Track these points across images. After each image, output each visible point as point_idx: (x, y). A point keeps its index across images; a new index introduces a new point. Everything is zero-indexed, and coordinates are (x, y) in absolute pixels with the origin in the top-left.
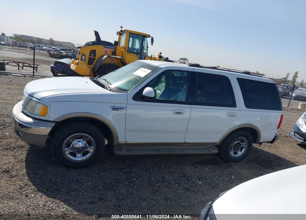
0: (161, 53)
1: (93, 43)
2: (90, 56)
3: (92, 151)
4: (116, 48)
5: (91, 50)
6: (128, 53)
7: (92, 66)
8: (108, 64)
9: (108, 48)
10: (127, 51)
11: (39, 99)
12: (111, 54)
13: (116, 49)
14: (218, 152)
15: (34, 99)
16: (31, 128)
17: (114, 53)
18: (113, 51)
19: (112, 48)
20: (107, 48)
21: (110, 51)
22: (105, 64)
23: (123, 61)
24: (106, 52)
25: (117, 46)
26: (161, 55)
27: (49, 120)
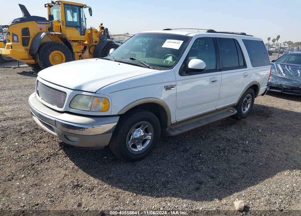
0: (102, 24)
1: (22, 20)
2: (22, 36)
3: (150, 137)
4: (52, 23)
5: (23, 29)
6: (67, 28)
7: (28, 47)
8: (48, 42)
9: (43, 24)
10: (65, 25)
11: (95, 92)
12: (48, 30)
13: (52, 25)
14: (237, 112)
15: (84, 93)
16: (87, 128)
17: (51, 29)
18: (49, 27)
19: (47, 24)
20: (40, 24)
21: (44, 27)
22: (45, 43)
23: (64, 37)
24: (41, 29)
25: (52, 20)
26: (103, 26)
27: (112, 114)
